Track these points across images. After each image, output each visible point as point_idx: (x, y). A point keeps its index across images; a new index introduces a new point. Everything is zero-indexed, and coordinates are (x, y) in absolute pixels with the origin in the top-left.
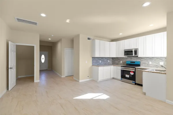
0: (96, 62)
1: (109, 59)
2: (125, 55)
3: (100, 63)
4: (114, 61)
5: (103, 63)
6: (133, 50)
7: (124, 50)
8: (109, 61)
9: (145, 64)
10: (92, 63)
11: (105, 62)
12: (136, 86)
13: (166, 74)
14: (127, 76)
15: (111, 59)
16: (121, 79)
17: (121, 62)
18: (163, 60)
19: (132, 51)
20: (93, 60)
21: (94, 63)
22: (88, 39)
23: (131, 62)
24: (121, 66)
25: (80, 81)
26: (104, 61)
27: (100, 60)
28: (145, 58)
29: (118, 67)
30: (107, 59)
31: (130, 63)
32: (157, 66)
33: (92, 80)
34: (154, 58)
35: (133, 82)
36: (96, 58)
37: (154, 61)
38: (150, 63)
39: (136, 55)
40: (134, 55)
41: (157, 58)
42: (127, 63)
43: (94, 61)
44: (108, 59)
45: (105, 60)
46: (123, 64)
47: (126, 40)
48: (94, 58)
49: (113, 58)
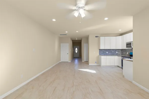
0: (102, 53)
1: (117, 50)
2: (127, 47)
3: (107, 54)
5: (110, 54)
6: (132, 43)
7: (126, 43)
8: (117, 52)
10: (99, 53)
13: (132, 61)
15: (120, 51)
21: (101, 53)
22: (96, 37)
24: (122, 57)
25: (89, 64)
26: (111, 52)
30: (114, 51)
33: (99, 65)
36: (102, 50)
40: (132, 47)
43: (101, 52)
46: (128, 55)
48: (100, 50)
49: (122, 50)
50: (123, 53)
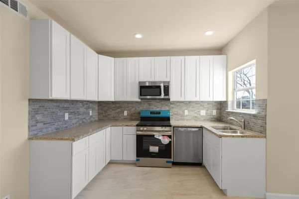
0: (48, 120)
2: (141, 95)
3: (66, 122)
4: (106, 112)
5: (74, 121)
6: (162, 85)
7: (139, 82)
8: (91, 112)
9: (178, 114)
11: (80, 116)
12: (176, 169)
14: (154, 149)
15: (96, 107)
16: (137, 160)
17: (126, 113)
18: (205, 106)
19: (159, 87)
20: (32, 115)
21: (40, 125)
23: (151, 113)
24: (138, 126)
26: (78, 113)
27: (66, 109)
28: (178, 104)
29: (125, 128)
30: (86, 106)
31: (149, 115)
32: (196, 119)
34: (191, 104)
35: (167, 162)
37: (192, 109)
38: (186, 112)
39: (167, 97)
40: (162, 96)
41: (196, 103)
42: (143, 115)
43: (39, 117)
44: (89, 108)
45: (82, 110)
46: (129, 117)
47: (142, 59)
49: (101, 104)
50: (109, 113)
